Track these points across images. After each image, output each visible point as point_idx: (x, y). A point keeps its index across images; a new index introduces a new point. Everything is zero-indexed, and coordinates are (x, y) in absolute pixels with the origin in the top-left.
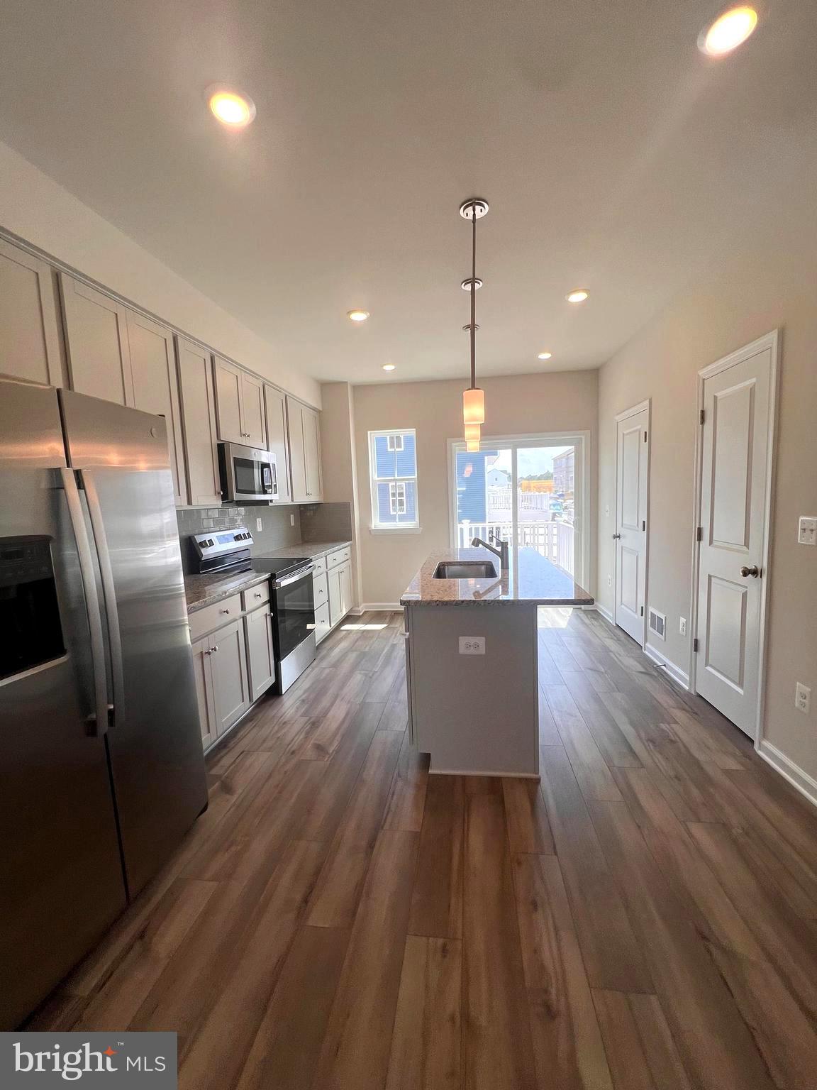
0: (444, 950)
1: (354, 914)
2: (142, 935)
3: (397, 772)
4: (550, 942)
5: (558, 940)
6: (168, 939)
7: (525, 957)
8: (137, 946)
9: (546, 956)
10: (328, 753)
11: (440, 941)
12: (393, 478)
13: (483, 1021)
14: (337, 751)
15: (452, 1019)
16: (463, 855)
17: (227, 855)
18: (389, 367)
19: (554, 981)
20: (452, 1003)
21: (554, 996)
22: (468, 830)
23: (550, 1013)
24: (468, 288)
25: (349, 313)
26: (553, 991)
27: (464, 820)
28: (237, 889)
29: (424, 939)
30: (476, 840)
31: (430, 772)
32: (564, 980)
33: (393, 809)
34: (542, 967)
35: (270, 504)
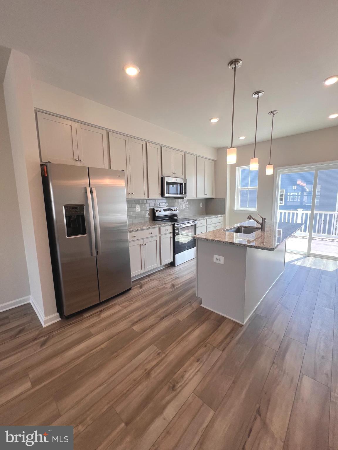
0: (159, 354)
1: (145, 331)
2: (101, 311)
3: (190, 301)
4: (192, 372)
5: (195, 374)
6: (104, 315)
7: (181, 370)
8: (98, 313)
9: (187, 375)
10: (174, 288)
11: (160, 351)
12: (247, 188)
13: (153, 376)
14: (177, 288)
15: (146, 370)
16: (189, 334)
17: (128, 303)
18: (242, 138)
19: (183, 382)
20: (149, 366)
21: (179, 386)
22: (198, 328)
23: (173, 388)
24: (256, 96)
25: (210, 120)
26: (180, 384)
27: (199, 324)
28: (125, 311)
29: (156, 348)
30: (197, 332)
31: (201, 305)
32: (186, 384)
33: (179, 311)
34: (183, 377)
35: (185, 198)
